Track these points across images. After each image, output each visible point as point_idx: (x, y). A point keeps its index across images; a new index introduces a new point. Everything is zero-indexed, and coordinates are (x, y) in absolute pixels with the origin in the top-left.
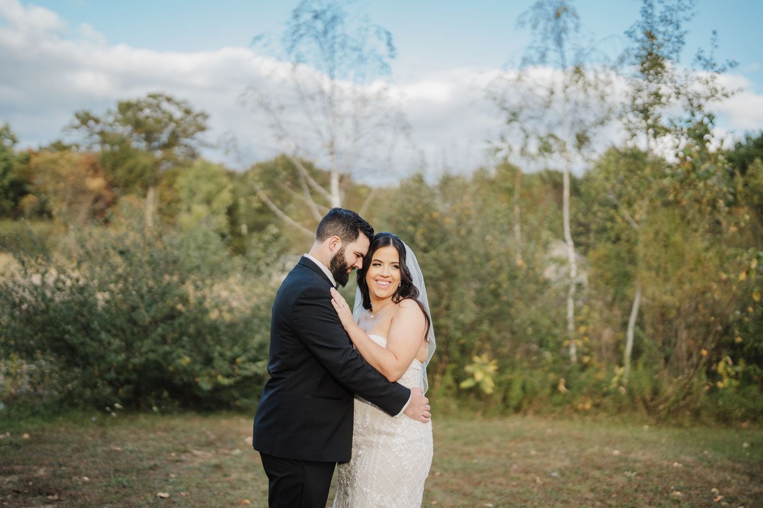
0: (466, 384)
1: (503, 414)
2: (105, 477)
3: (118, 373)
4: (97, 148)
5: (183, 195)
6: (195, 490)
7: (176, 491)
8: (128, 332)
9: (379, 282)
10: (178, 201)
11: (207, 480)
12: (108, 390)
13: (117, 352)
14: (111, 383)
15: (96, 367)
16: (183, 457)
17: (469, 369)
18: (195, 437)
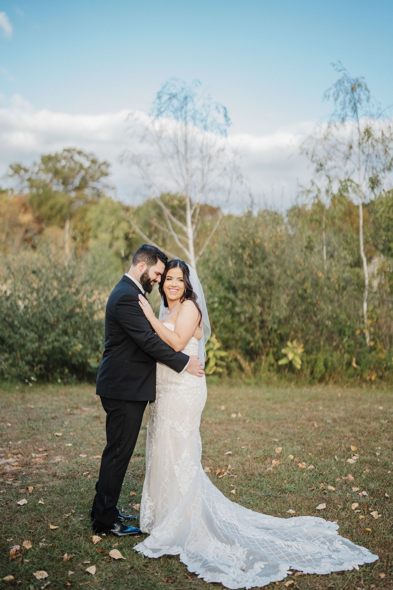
0: (282, 362)
1: (311, 384)
2: (21, 423)
3: (34, 357)
4: (27, 191)
5: (93, 224)
6: (79, 432)
7: (67, 432)
8: (40, 328)
9: (171, 290)
10: (89, 230)
11: (89, 426)
12: (27, 368)
13: (32, 341)
14: (28, 363)
15: (19, 353)
16: (75, 412)
17: (284, 351)
18: (85, 399)
